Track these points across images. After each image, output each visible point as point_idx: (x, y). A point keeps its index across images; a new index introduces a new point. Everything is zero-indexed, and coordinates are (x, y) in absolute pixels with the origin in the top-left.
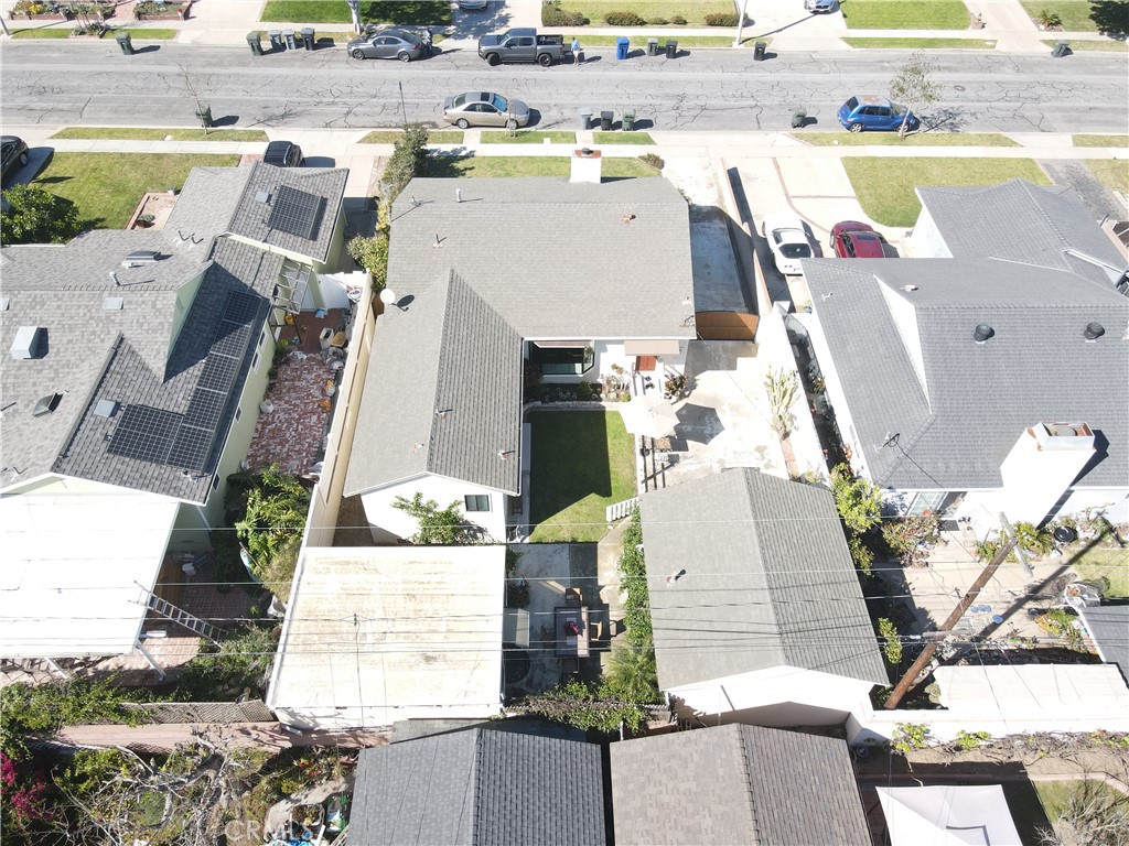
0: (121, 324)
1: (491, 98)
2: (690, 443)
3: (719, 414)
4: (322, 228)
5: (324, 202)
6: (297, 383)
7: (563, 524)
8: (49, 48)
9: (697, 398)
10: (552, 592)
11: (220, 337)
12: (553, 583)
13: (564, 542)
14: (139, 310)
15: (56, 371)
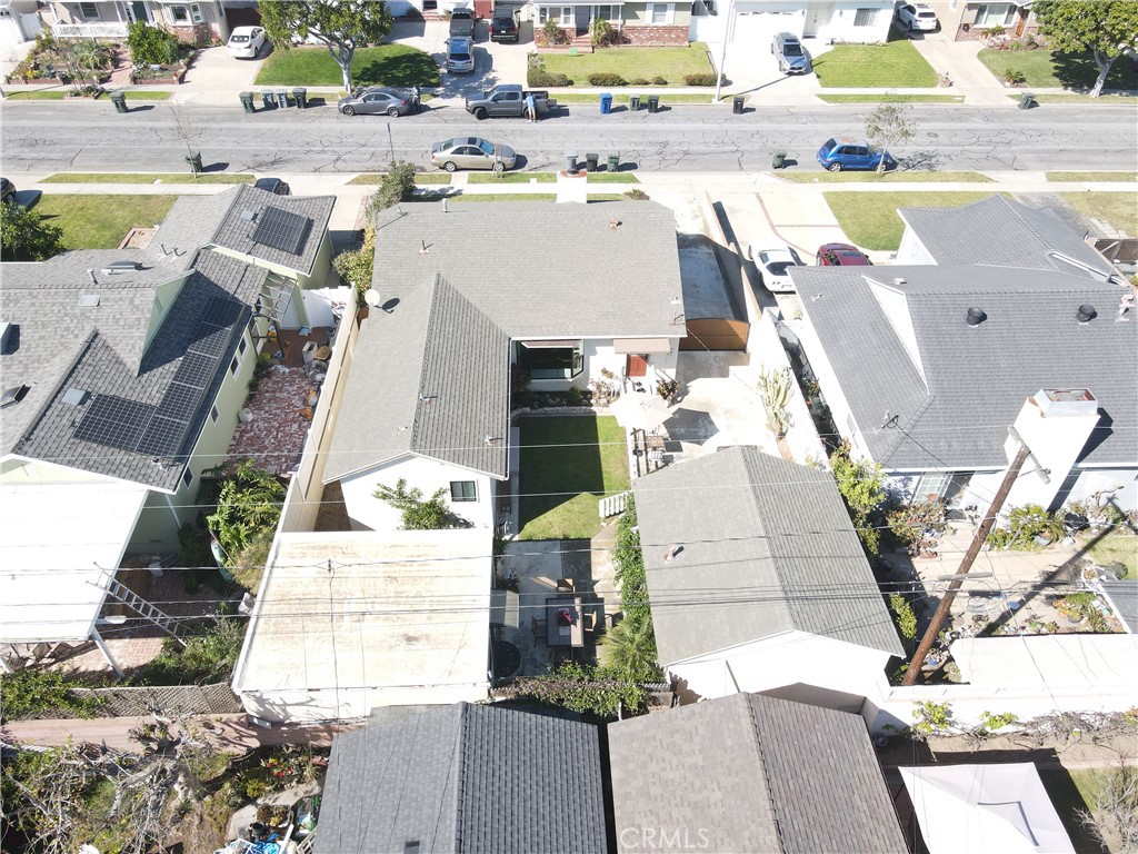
0: (96, 320)
1: (478, 143)
2: (684, 444)
3: (713, 418)
4: (308, 245)
5: (310, 224)
6: (278, 395)
7: (554, 522)
8: (44, 108)
9: (688, 403)
10: (544, 588)
11: (199, 337)
12: (544, 579)
13: (556, 539)
14: (116, 306)
15: (26, 367)
